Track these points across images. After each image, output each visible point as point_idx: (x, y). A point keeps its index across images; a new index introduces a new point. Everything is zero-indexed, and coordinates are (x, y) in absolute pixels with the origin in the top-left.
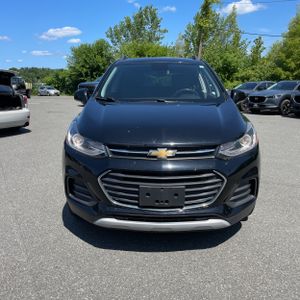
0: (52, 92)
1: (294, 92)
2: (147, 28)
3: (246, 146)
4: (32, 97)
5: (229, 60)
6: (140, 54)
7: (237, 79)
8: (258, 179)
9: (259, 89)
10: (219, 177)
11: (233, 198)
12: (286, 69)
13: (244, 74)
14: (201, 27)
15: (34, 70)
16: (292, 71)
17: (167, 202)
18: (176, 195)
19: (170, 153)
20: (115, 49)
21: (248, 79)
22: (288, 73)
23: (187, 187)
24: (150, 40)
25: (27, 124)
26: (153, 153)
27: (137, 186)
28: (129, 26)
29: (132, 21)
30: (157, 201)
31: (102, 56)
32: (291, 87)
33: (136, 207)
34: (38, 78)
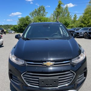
0: (13, 32)
1: (88, 31)
2: (42, 12)
3: (82, 58)
4: (6, 34)
5: (67, 21)
6: (40, 20)
7: (70, 27)
8: (87, 71)
9: (77, 30)
10: (72, 73)
11: (78, 80)
12: (84, 24)
13: (72, 25)
14: (58, 12)
15: (7, 25)
16: (87, 24)
17: (51, 84)
18: (55, 82)
19: (52, 63)
20: (32, 19)
21: (73, 27)
22: (85, 25)
23: (59, 78)
24: (42, 16)
25: (2, 44)
26: (45, 63)
27: (38, 78)
28: (36, 12)
29: (37, 10)
30: (47, 85)
31: (28, 21)
32: (87, 29)
33: (38, 87)
34: (9, 28)
